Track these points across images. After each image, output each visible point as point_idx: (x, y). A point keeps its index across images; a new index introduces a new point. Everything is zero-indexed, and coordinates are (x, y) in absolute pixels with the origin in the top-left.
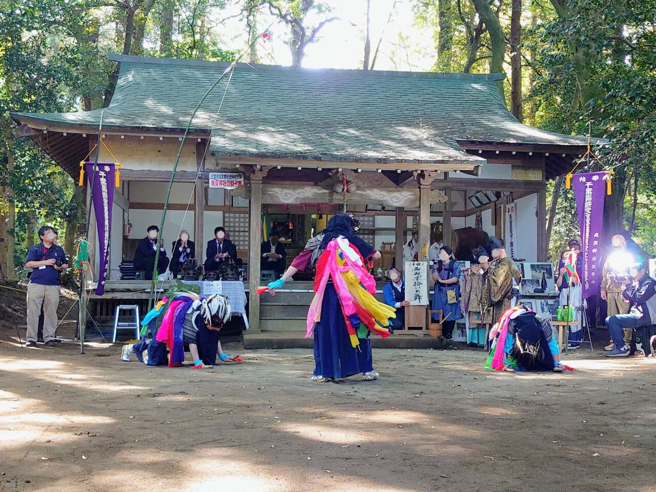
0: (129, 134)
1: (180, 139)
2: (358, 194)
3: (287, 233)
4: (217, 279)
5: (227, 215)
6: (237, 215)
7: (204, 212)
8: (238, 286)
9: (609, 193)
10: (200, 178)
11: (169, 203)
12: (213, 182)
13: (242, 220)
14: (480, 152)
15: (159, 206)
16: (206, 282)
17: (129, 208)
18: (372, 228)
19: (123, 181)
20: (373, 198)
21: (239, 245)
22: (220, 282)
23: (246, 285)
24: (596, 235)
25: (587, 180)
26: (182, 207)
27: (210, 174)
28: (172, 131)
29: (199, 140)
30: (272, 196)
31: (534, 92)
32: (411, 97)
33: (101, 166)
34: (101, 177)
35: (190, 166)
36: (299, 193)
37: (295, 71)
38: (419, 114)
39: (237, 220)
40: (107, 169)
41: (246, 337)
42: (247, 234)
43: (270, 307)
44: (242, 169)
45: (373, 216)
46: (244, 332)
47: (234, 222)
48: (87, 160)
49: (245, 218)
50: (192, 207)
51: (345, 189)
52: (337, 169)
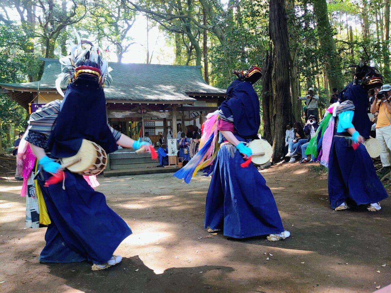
0: (51, 91)
2: (148, 113)
14: (194, 96)
18: (154, 126)
20: (154, 115)
30: (112, 115)
31: (213, 73)
32: (167, 75)
33: (39, 105)
36: (123, 114)
38: (170, 81)
41: (105, 172)
43: (114, 160)
45: (154, 122)
51: (143, 112)
52: (139, 104)
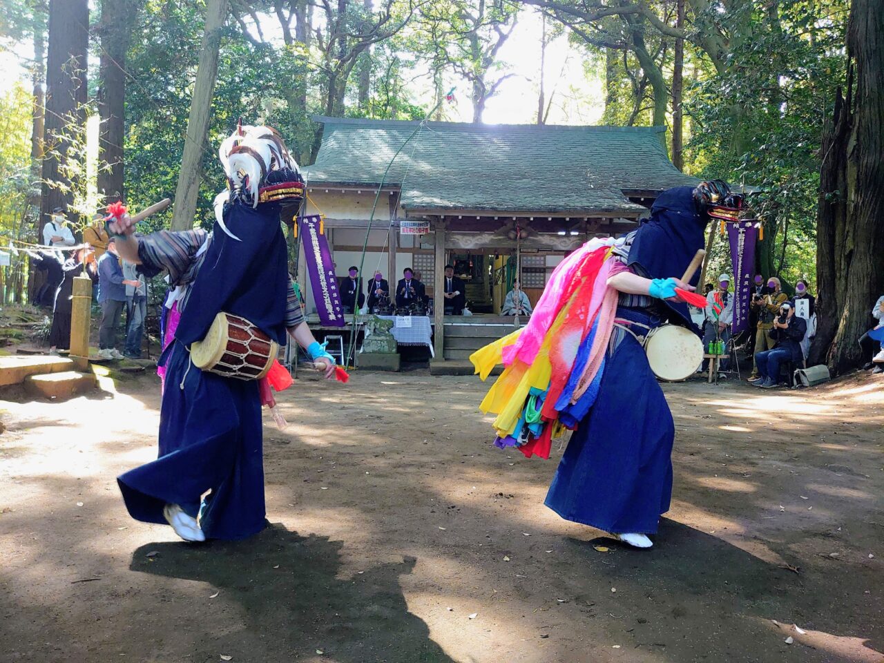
0: (332, 189)
1: (376, 193)
2: (530, 239)
3: (467, 270)
4: (408, 314)
5: (416, 256)
6: (425, 256)
7: (397, 254)
8: (425, 321)
9: (761, 238)
10: (392, 226)
11: (367, 245)
12: (404, 231)
13: (429, 260)
14: (642, 199)
15: (358, 249)
16: (398, 317)
17: (334, 250)
18: (543, 266)
19: (328, 229)
20: (544, 243)
21: (427, 282)
22: (410, 317)
23: (432, 319)
24: (747, 276)
25: (740, 227)
26: (379, 249)
27: (401, 222)
28: (369, 185)
29: (392, 193)
30: (454, 243)
31: (694, 143)
32: (580, 149)
33: (310, 218)
34: (310, 227)
35: (384, 216)
36: (478, 240)
37: (476, 128)
38: (587, 164)
39: (425, 260)
40: (315, 220)
41: (433, 364)
42: (433, 273)
43: (452, 339)
44: (428, 218)
45: (544, 256)
46: (430, 360)
47: (422, 262)
48: (298, 215)
49: (431, 258)
50: (386, 250)
51: (519, 235)
52: (512, 218)
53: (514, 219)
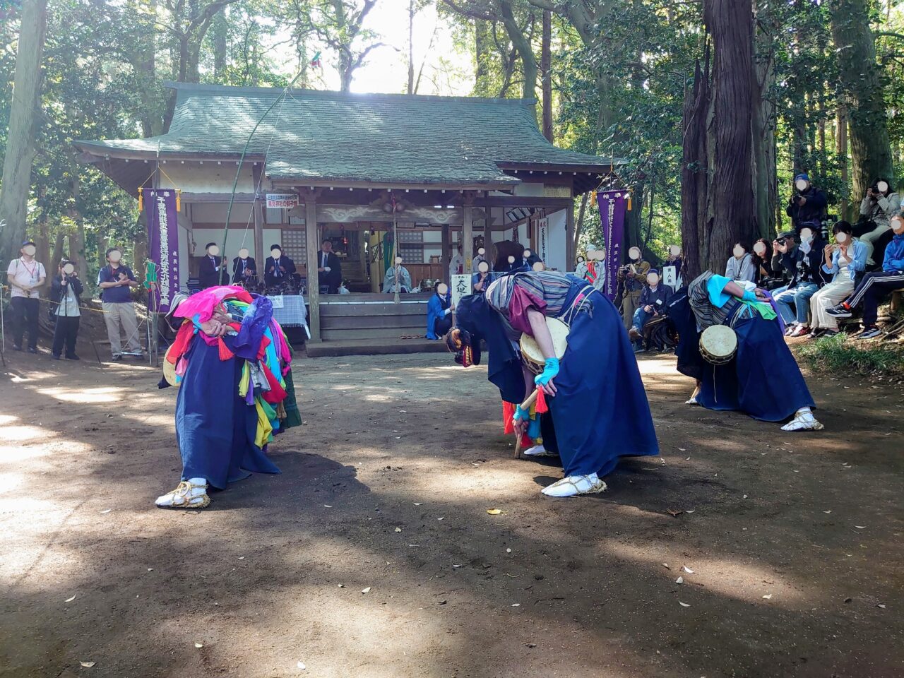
0: (189, 160)
1: (237, 163)
2: (407, 213)
3: (342, 247)
4: (279, 294)
5: (285, 232)
6: (294, 233)
7: (263, 230)
8: (298, 300)
9: (629, 208)
10: (258, 199)
11: (230, 222)
12: (270, 204)
13: (299, 237)
14: (516, 172)
15: (221, 226)
17: (194, 227)
18: (420, 242)
19: (186, 204)
20: (421, 216)
21: (298, 261)
22: (281, 297)
23: (306, 298)
24: (617, 246)
25: (610, 198)
26: (243, 226)
27: (267, 195)
28: (230, 155)
29: (255, 164)
30: (326, 216)
31: (564, 117)
32: (453, 120)
33: (161, 192)
34: (160, 202)
35: (248, 190)
36: (351, 213)
37: (344, 97)
38: (460, 136)
39: (295, 237)
40: (167, 194)
41: (309, 346)
42: (304, 250)
43: (329, 319)
44: (297, 190)
45: (422, 232)
46: (306, 342)
47: (292, 239)
49: (301, 235)
50: (251, 226)
51: (395, 208)
52: (386, 189)
53: (389, 191)
